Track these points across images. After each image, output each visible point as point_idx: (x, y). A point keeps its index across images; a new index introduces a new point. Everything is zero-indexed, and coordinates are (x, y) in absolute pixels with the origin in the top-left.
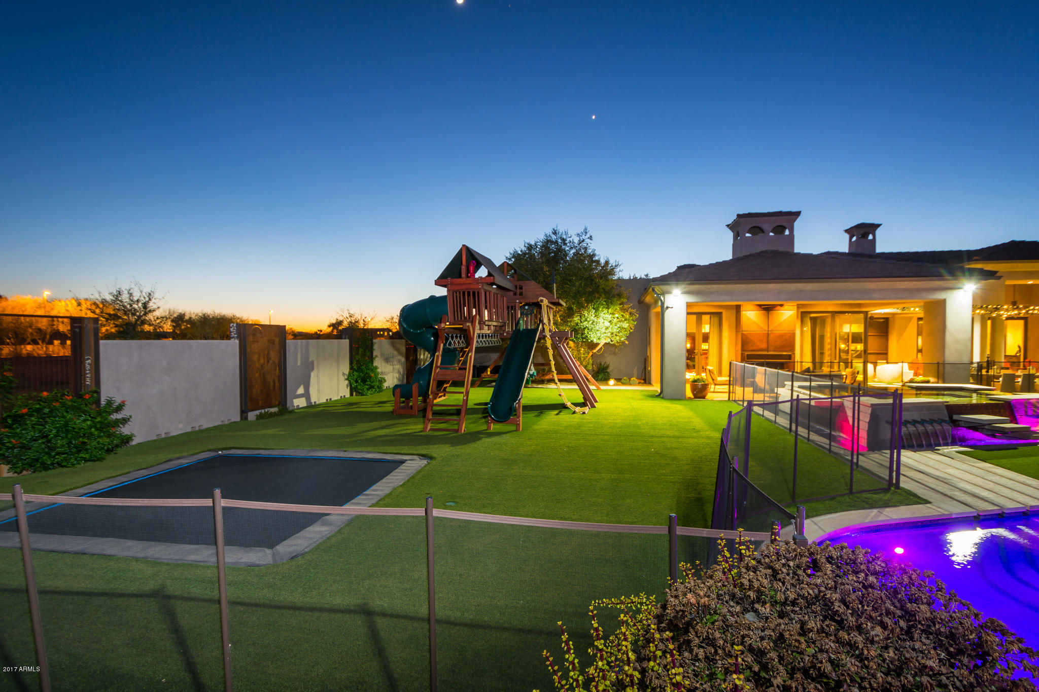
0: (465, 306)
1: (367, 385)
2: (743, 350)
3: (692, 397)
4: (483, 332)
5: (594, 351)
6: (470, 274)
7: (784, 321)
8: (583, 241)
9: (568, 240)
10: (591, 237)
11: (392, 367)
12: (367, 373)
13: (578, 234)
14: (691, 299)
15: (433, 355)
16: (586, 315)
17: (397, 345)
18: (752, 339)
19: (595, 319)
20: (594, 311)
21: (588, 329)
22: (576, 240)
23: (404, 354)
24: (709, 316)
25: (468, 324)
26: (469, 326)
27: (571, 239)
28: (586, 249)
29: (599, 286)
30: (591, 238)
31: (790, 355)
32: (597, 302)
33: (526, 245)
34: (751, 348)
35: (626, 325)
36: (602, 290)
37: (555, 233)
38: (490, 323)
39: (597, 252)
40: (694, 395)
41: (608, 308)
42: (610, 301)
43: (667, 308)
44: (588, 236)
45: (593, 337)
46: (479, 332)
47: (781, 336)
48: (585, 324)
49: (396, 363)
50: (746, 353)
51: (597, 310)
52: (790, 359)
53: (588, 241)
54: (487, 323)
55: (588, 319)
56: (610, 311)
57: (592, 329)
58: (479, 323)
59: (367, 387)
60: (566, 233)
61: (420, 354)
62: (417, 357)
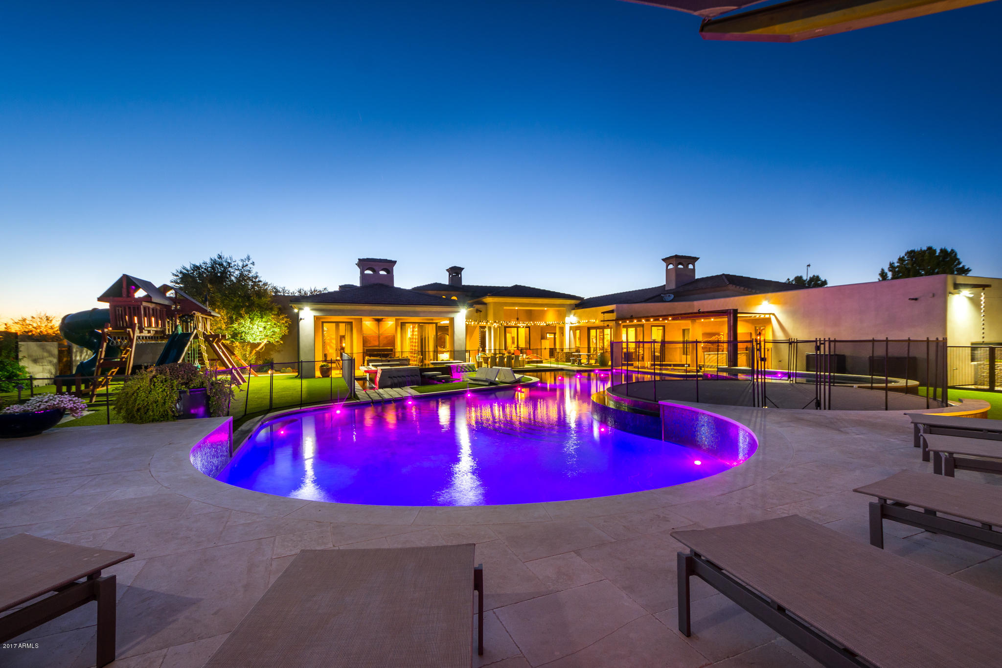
0: (126, 315)
1: (14, 383)
2: (364, 346)
3: (321, 377)
4: (142, 334)
5: (257, 349)
6: (130, 294)
7: (389, 328)
8: (247, 265)
9: (233, 263)
10: (253, 262)
11: (41, 367)
12: (13, 372)
13: (242, 260)
14: (317, 314)
15: (96, 352)
16: (243, 322)
17: (48, 348)
18: (369, 339)
19: (251, 326)
20: (250, 320)
21: (245, 333)
22: (241, 264)
23: (57, 356)
24: (344, 324)
25: (128, 330)
26: (129, 331)
27: (236, 263)
28: (249, 271)
29: (254, 302)
30: (253, 264)
31: (392, 349)
32: (252, 313)
33: (192, 266)
34: (369, 345)
35: (277, 330)
36: (257, 305)
37: (220, 257)
38: (149, 329)
39: (259, 275)
40: (322, 375)
41: (262, 318)
42: (263, 313)
43: (301, 319)
44: (251, 261)
45: (250, 339)
46: (139, 335)
47: (386, 337)
48: (243, 329)
49: (46, 364)
50: (366, 348)
51: (252, 319)
52: (392, 351)
53: (251, 266)
54: (146, 329)
55: (245, 326)
56: (264, 320)
57: (248, 333)
58: (139, 328)
59: (14, 384)
60: (231, 258)
61: (76, 356)
62: (71, 357)
